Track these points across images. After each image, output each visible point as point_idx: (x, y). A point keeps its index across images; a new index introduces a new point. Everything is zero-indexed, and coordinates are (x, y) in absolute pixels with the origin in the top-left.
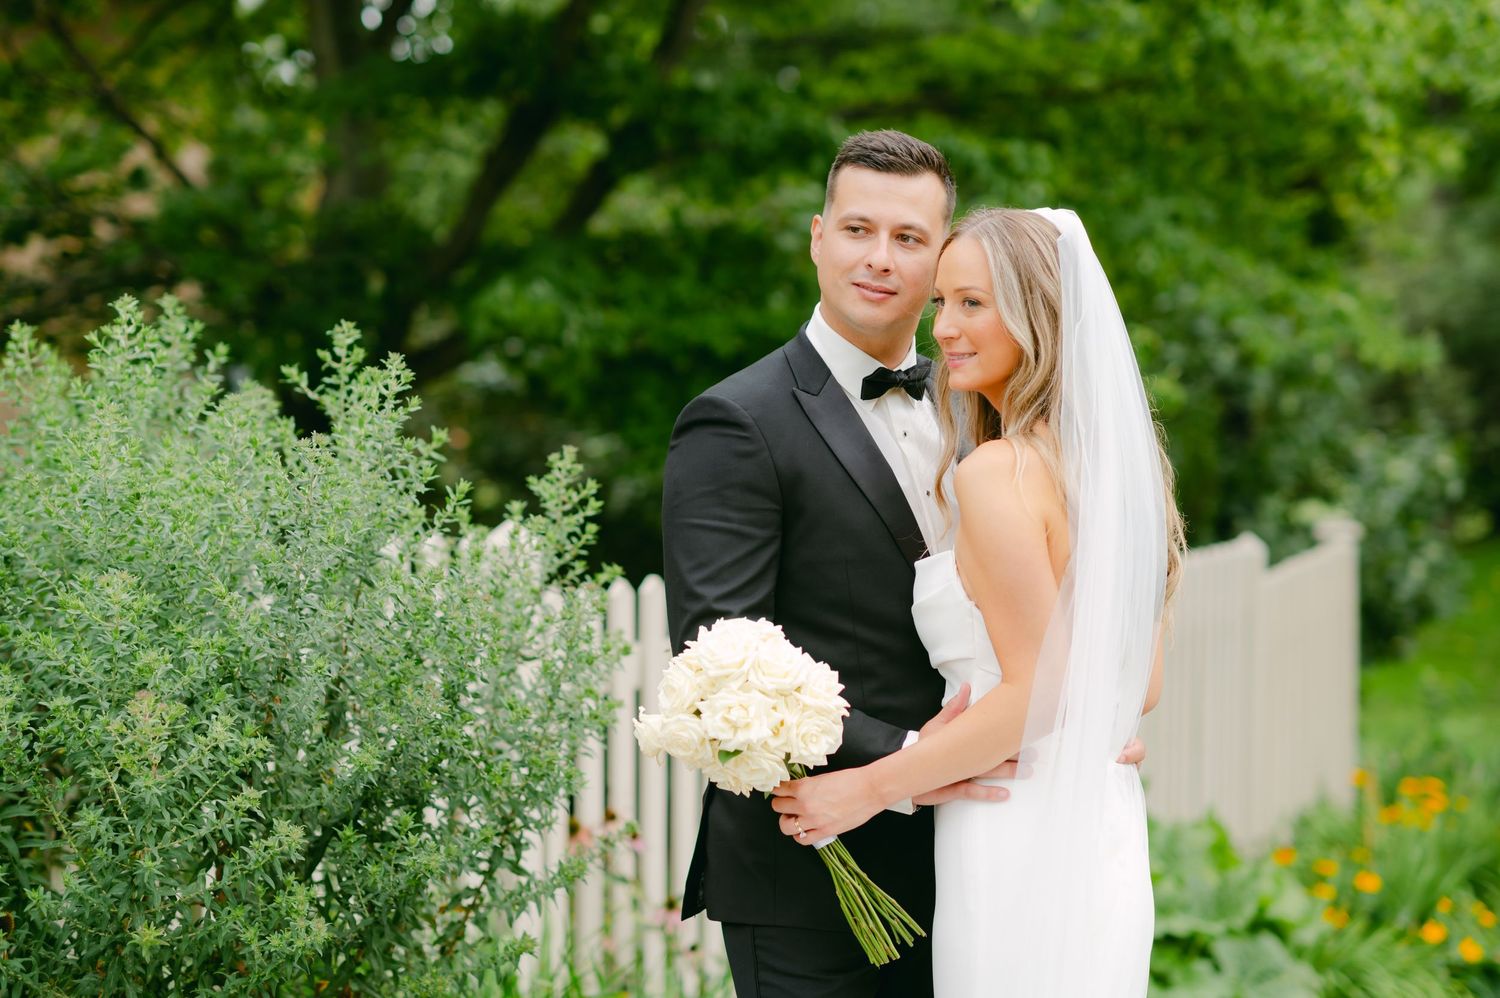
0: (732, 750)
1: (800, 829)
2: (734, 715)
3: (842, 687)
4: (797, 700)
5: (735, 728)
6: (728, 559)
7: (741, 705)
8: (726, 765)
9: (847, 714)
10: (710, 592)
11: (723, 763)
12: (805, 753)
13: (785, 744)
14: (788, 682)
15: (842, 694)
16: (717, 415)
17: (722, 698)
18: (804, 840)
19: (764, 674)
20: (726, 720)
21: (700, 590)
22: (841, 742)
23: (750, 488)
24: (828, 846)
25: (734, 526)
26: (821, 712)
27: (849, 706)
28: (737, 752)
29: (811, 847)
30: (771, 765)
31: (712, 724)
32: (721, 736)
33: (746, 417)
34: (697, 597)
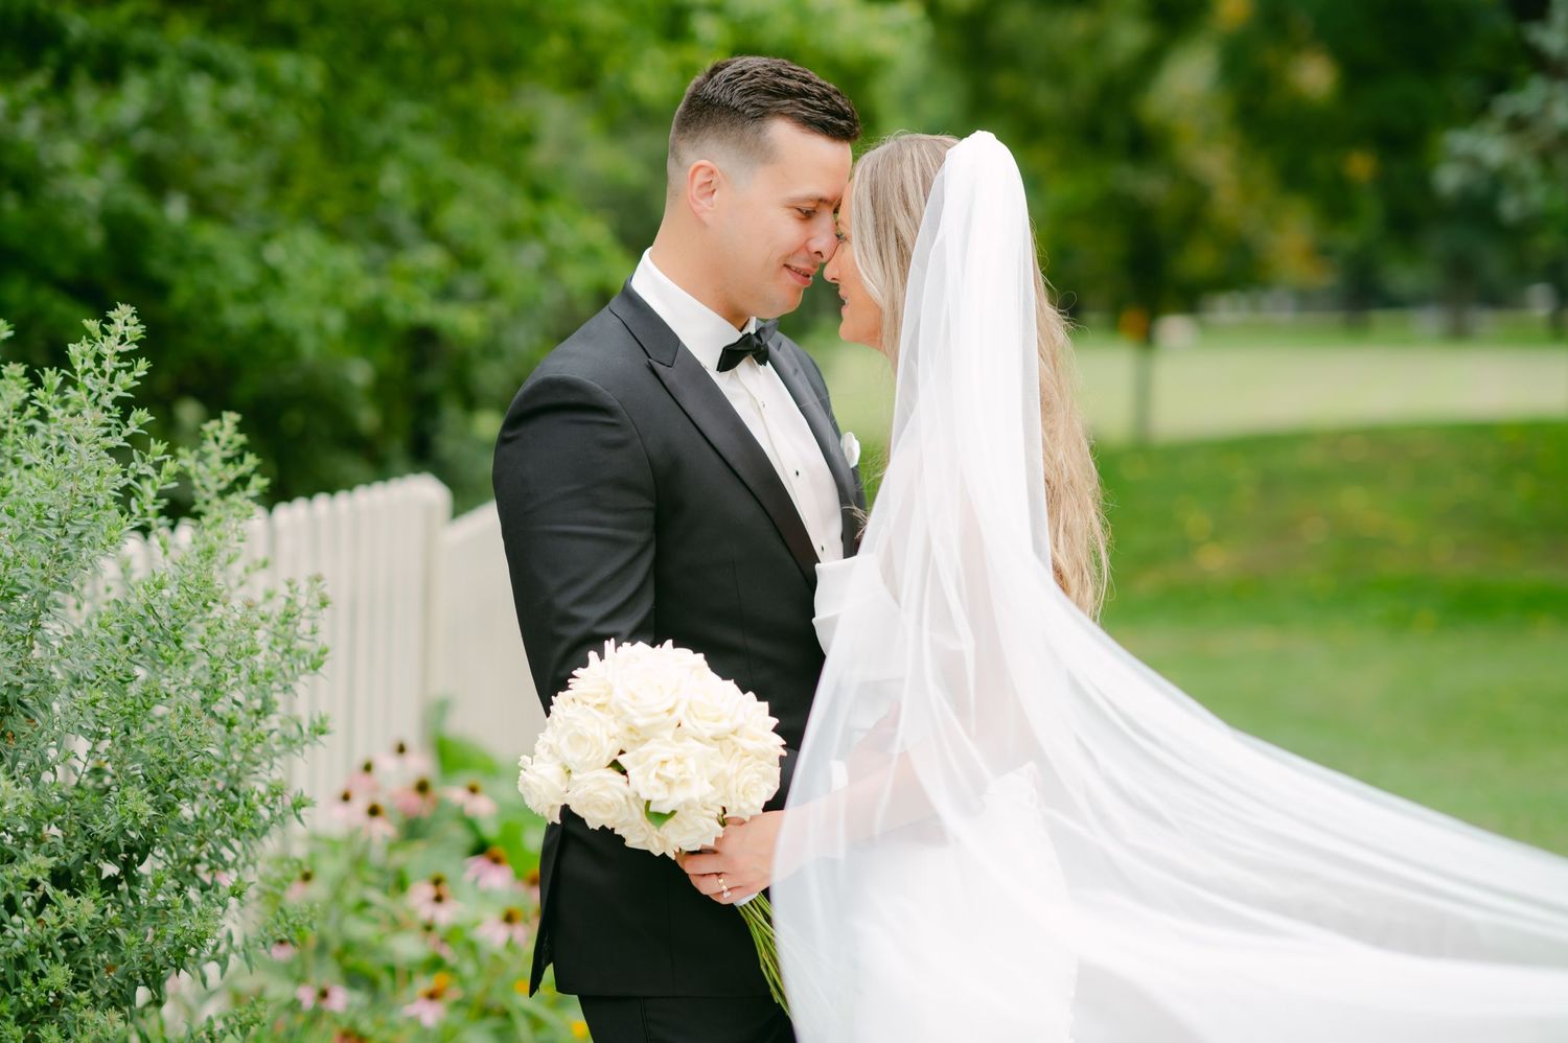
0: (667, 812)
1: (724, 888)
2: (671, 771)
3: (775, 721)
4: (733, 743)
5: (669, 784)
6: (606, 571)
7: (676, 758)
8: (662, 829)
9: (784, 753)
10: (592, 612)
11: (658, 828)
12: (744, 806)
13: (723, 798)
14: (725, 725)
15: (776, 730)
16: (573, 398)
17: (657, 750)
18: (725, 899)
19: (696, 716)
20: (658, 776)
21: (577, 611)
22: (778, 787)
23: (622, 484)
24: (750, 902)
25: (608, 531)
26: (761, 756)
27: (785, 743)
28: (673, 813)
29: (731, 906)
30: (708, 825)
31: (644, 782)
32: (656, 797)
33: (611, 398)
34: (575, 620)
